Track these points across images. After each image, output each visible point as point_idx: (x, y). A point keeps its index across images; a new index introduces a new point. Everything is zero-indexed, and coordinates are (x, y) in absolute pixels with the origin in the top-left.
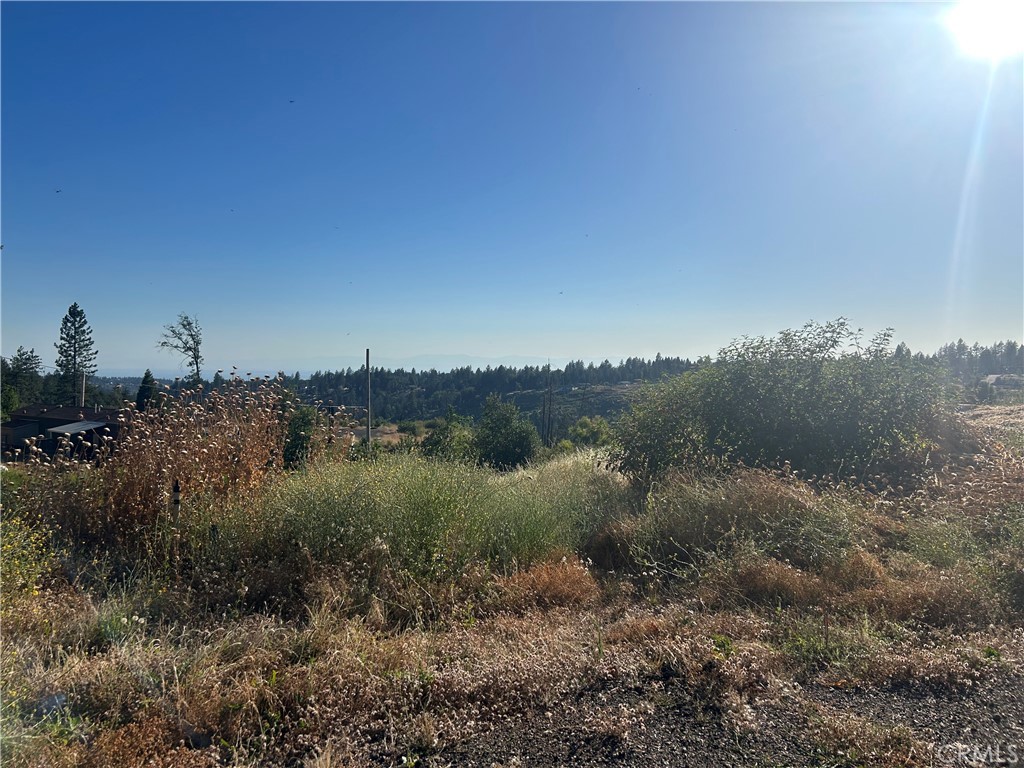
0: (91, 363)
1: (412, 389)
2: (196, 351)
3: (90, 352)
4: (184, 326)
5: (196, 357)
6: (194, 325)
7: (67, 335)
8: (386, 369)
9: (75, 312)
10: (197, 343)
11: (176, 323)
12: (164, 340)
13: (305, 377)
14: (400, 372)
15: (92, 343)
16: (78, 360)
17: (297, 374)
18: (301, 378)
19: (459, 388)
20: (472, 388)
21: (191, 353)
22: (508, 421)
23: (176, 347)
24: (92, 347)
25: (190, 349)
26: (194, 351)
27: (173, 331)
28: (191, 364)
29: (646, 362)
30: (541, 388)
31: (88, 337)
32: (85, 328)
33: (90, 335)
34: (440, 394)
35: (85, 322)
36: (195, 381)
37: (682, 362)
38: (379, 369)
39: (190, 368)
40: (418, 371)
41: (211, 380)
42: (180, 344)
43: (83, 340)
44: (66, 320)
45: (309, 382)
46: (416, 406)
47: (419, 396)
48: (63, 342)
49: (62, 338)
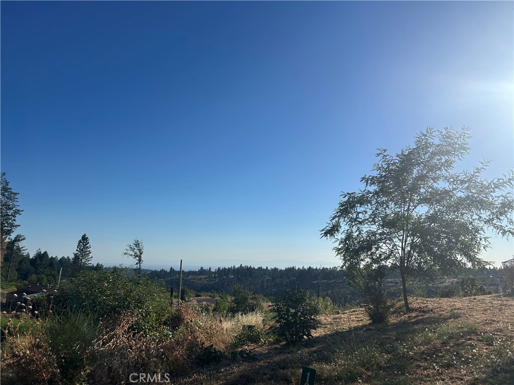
0: (90, 262)
1: (265, 277)
2: (140, 257)
3: (89, 257)
4: (136, 245)
5: (140, 260)
6: (140, 245)
7: (80, 249)
8: (252, 267)
9: (84, 239)
10: (141, 253)
11: (132, 243)
12: (126, 251)
13: (213, 270)
14: (260, 269)
15: (90, 253)
16: (83, 261)
17: (210, 268)
18: (212, 270)
19: (289, 278)
20: (295, 278)
21: (137, 258)
23: (131, 255)
24: (90, 254)
25: (137, 256)
26: (139, 257)
27: (131, 248)
28: (137, 264)
30: (332, 280)
31: (89, 250)
32: (88, 246)
33: (90, 249)
34: (278, 281)
35: (88, 243)
36: (138, 271)
38: (249, 267)
39: (136, 266)
40: (269, 268)
42: (133, 253)
43: (87, 251)
44: (80, 242)
45: (215, 273)
46: (265, 286)
47: (268, 281)
48: (77, 252)
49: (77, 250)
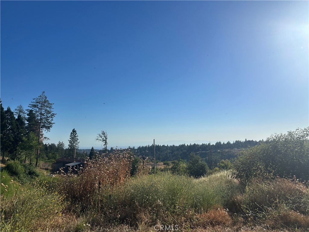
0: (78, 145)
1: (167, 151)
2: (106, 141)
4: (103, 134)
5: (106, 143)
6: (105, 134)
7: (72, 138)
8: (159, 145)
9: (74, 131)
10: (106, 139)
11: (101, 133)
12: (97, 138)
13: (136, 148)
14: (163, 146)
16: (74, 144)
17: (134, 147)
19: (182, 151)
20: (186, 151)
21: (104, 142)
22: (198, 161)
23: (100, 140)
24: (78, 141)
25: (104, 140)
26: (105, 141)
27: (100, 136)
28: (104, 145)
29: (242, 142)
30: (208, 151)
31: (77, 138)
32: (76, 135)
34: (176, 152)
35: (76, 134)
36: (105, 150)
37: (254, 142)
38: (157, 145)
39: (104, 146)
40: (169, 146)
41: (110, 150)
42: (102, 139)
44: (71, 133)
45: (137, 150)
46: (168, 156)
47: (169, 153)
48: (71, 139)
49: (70, 138)
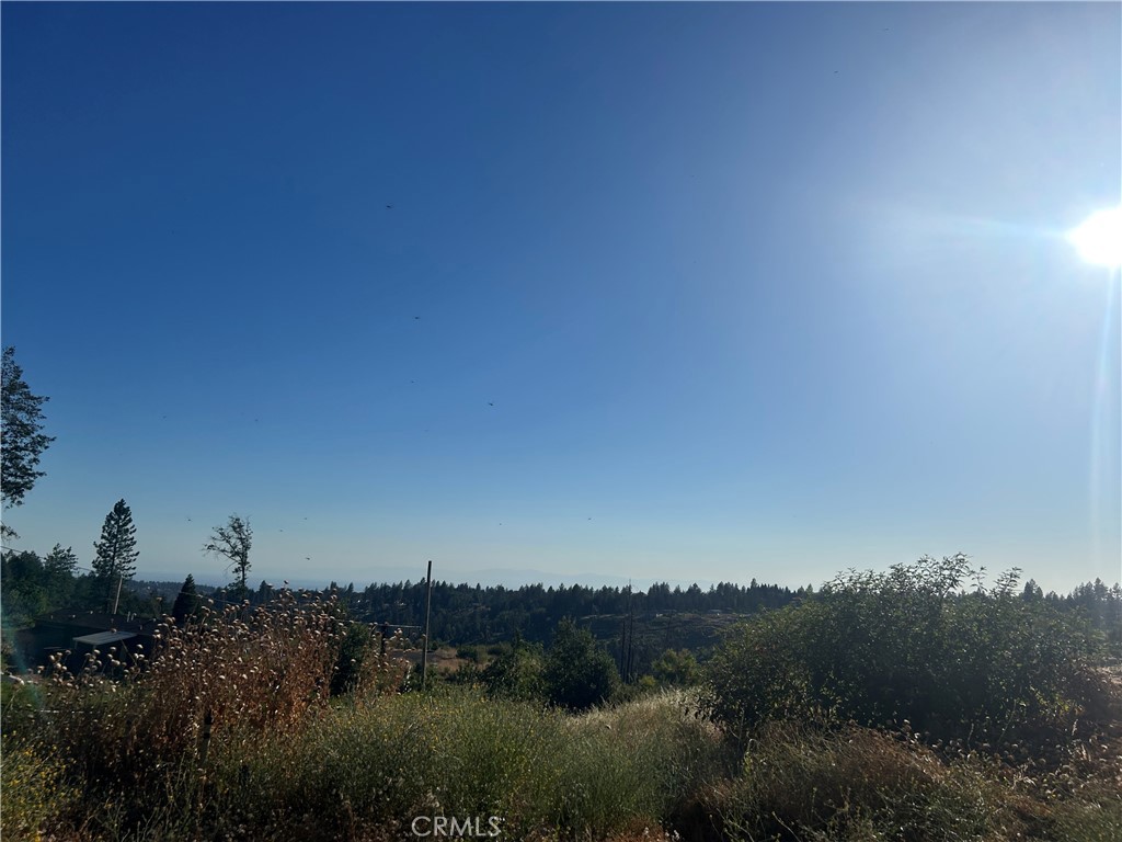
0: (131, 565)
1: (476, 607)
2: (244, 556)
3: (131, 553)
4: (234, 528)
5: (244, 563)
6: (245, 528)
7: (109, 534)
8: (448, 583)
9: (121, 510)
10: (247, 547)
11: (226, 524)
12: (211, 543)
13: (359, 589)
14: (463, 587)
15: (135, 543)
16: (117, 561)
17: (351, 586)
18: (355, 590)
19: (529, 608)
20: (544, 610)
21: (238, 558)
22: (583, 650)
23: (223, 551)
24: (133, 547)
25: (237, 554)
26: (241, 555)
27: (222, 534)
28: (237, 571)
29: (740, 588)
30: (622, 613)
31: (131, 536)
32: (129, 526)
33: (133, 535)
34: (506, 614)
35: (130, 520)
36: (238, 592)
37: (781, 591)
38: (441, 583)
39: (236, 575)
40: (483, 587)
41: (257, 589)
42: (228, 547)
43: (125, 540)
44: (110, 518)
45: (363, 595)
46: (479, 627)
47: (483, 616)
48: (104, 541)
49: (103, 537)
